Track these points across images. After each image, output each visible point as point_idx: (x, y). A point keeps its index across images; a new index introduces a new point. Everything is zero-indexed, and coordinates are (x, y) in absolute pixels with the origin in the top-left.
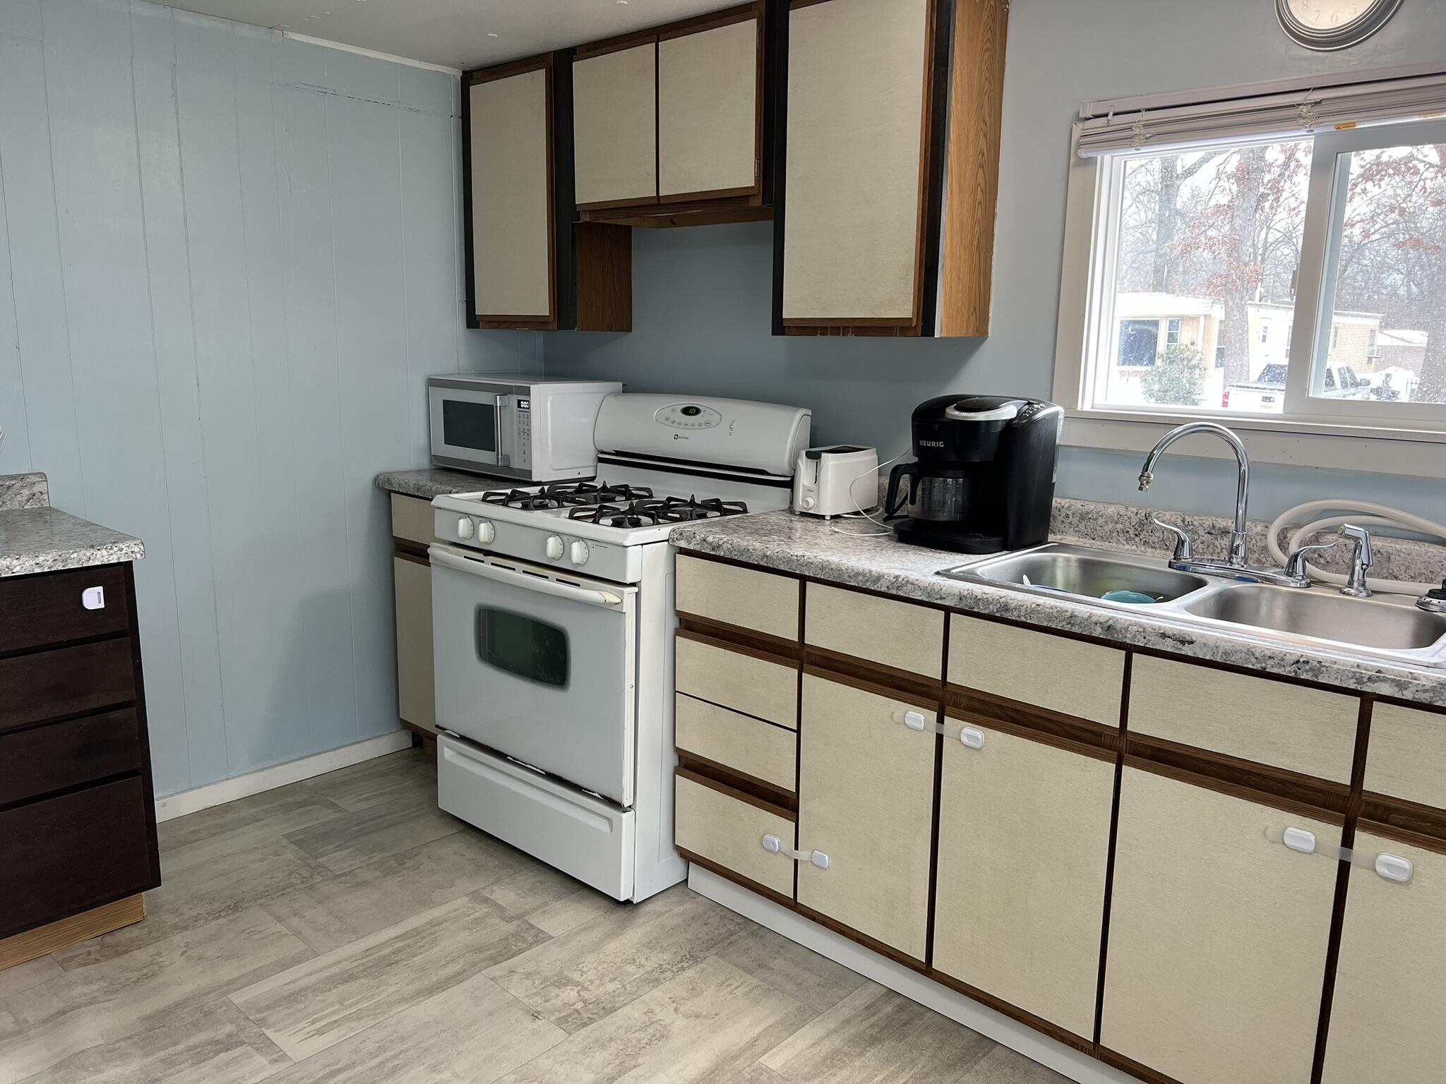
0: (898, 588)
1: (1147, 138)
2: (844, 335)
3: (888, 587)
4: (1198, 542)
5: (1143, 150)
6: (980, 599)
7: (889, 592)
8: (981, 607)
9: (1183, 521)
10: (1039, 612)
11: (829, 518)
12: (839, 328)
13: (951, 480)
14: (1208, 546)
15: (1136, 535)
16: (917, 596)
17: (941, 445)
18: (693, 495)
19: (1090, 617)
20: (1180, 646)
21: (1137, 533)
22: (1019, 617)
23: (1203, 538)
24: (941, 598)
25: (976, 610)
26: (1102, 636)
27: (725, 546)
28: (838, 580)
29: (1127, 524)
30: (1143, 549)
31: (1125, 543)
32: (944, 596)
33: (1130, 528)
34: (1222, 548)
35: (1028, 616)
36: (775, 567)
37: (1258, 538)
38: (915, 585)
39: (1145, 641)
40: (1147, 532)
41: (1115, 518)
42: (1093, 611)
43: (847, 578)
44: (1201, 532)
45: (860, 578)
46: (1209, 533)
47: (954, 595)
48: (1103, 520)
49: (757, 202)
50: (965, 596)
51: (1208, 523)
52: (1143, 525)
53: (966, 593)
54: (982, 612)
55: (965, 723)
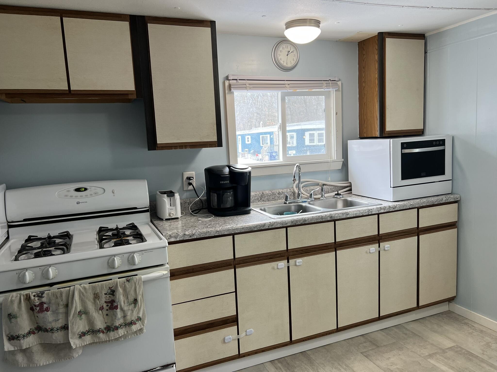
0: (272, 226)
1: (250, 88)
2: (185, 148)
5: (249, 91)
6: (298, 220)
9: (272, 192)
12: (183, 146)
14: (279, 198)
15: (261, 199)
17: (228, 182)
21: (261, 198)
24: (286, 224)
33: (259, 198)
36: (223, 234)
38: (277, 223)
39: (339, 217)
47: (290, 222)
49: (134, 97)
53: (293, 220)
54: (299, 224)
55: (296, 259)
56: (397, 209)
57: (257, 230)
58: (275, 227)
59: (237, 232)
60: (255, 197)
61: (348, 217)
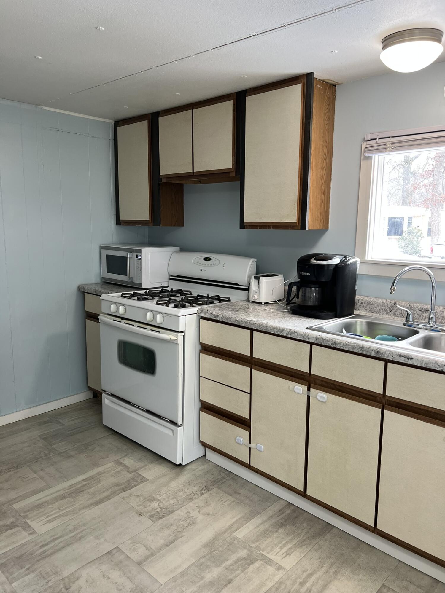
1: (393, 149)
2: (269, 229)
3: (286, 334)
4: (416, 314)
5: (391, 153)
6: (324, 340)
7: (287, 336)
8: (325, 343)
10: (349, 345)
11: (263, 304)
12: (267, 226)
13: (313, 288)
16: (299, 337)
17: (309, 274)
18: (208, 294)
19: (370, 347)
20: (407, 360)
22: (341, 347)
23: (418, 313)
25: (323, 344)
26: (375, 356)
27: (220, 316)
28: (266, 331)
29: (387, 307)
30: (393, 317)
31: (386, 314)
32: (309, 338)
34: (426, 317)
35: (344, 347)
36: (241, 325)
37: (441, 313)
38: (298, 333)
39: (393, 358)
40: (395, 310)
41: (382, 304)
42: (371, 345)
43: (270, 330)
44: (417, 310)
45: (275, 330)
46: (420, 311)
47: (314, 337)
48: (377, 305)
49: (233, 174)
50: (318, 338)
51: (420, 307)
52: (393, 307)
54: (325, 345)
57: (273, 333)
58: (293, 337)
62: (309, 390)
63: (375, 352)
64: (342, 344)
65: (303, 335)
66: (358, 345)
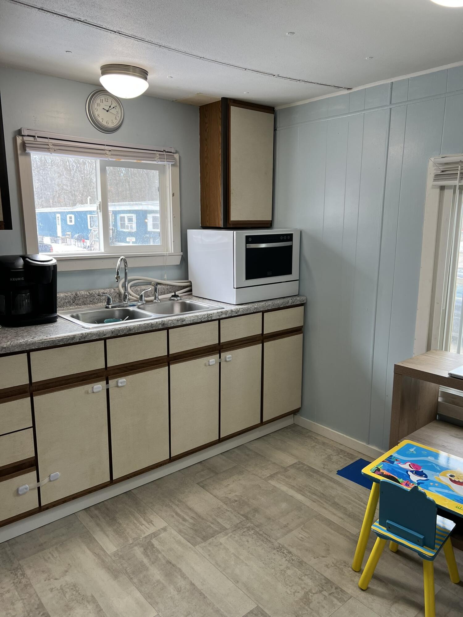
0: (84, 338)
1: (55, 150)
3: (79, 339)
6: (120, 330)
9: (89, 293)
10: (141, 327)
14: (99, 300)
16: (94, 338)
17: (23, 279)
20: (182, 322)
21: (73, 301)
22: (135, 331)
23: (97, 298)
24: (104, 335)
25: (119, 335)
29: (70, 299)
32: (105, 334)
33: (71, 300)
35: (138, 330)
36: (12, 351)
38: (92, 334)
43: (57, 343)
44: (96, 296)
45: (65, 340)
46: (99, 295)
47: (110, 332)
48: (60, 299)
50: (113, 331)
51: (97, 292)
52: (76, 298)
53: (113, 330)
54: (122, 334)
55: (117, 379)
56: (240, 313)
57: (63, 344)
58: (88, 340)
59: (33, 348)
60: (65, 299)
61: (183, 324)
62: (107, 383)
63: (161, 325)
64: (136, 328)
65: (98, 334)
66: (148, 324)
